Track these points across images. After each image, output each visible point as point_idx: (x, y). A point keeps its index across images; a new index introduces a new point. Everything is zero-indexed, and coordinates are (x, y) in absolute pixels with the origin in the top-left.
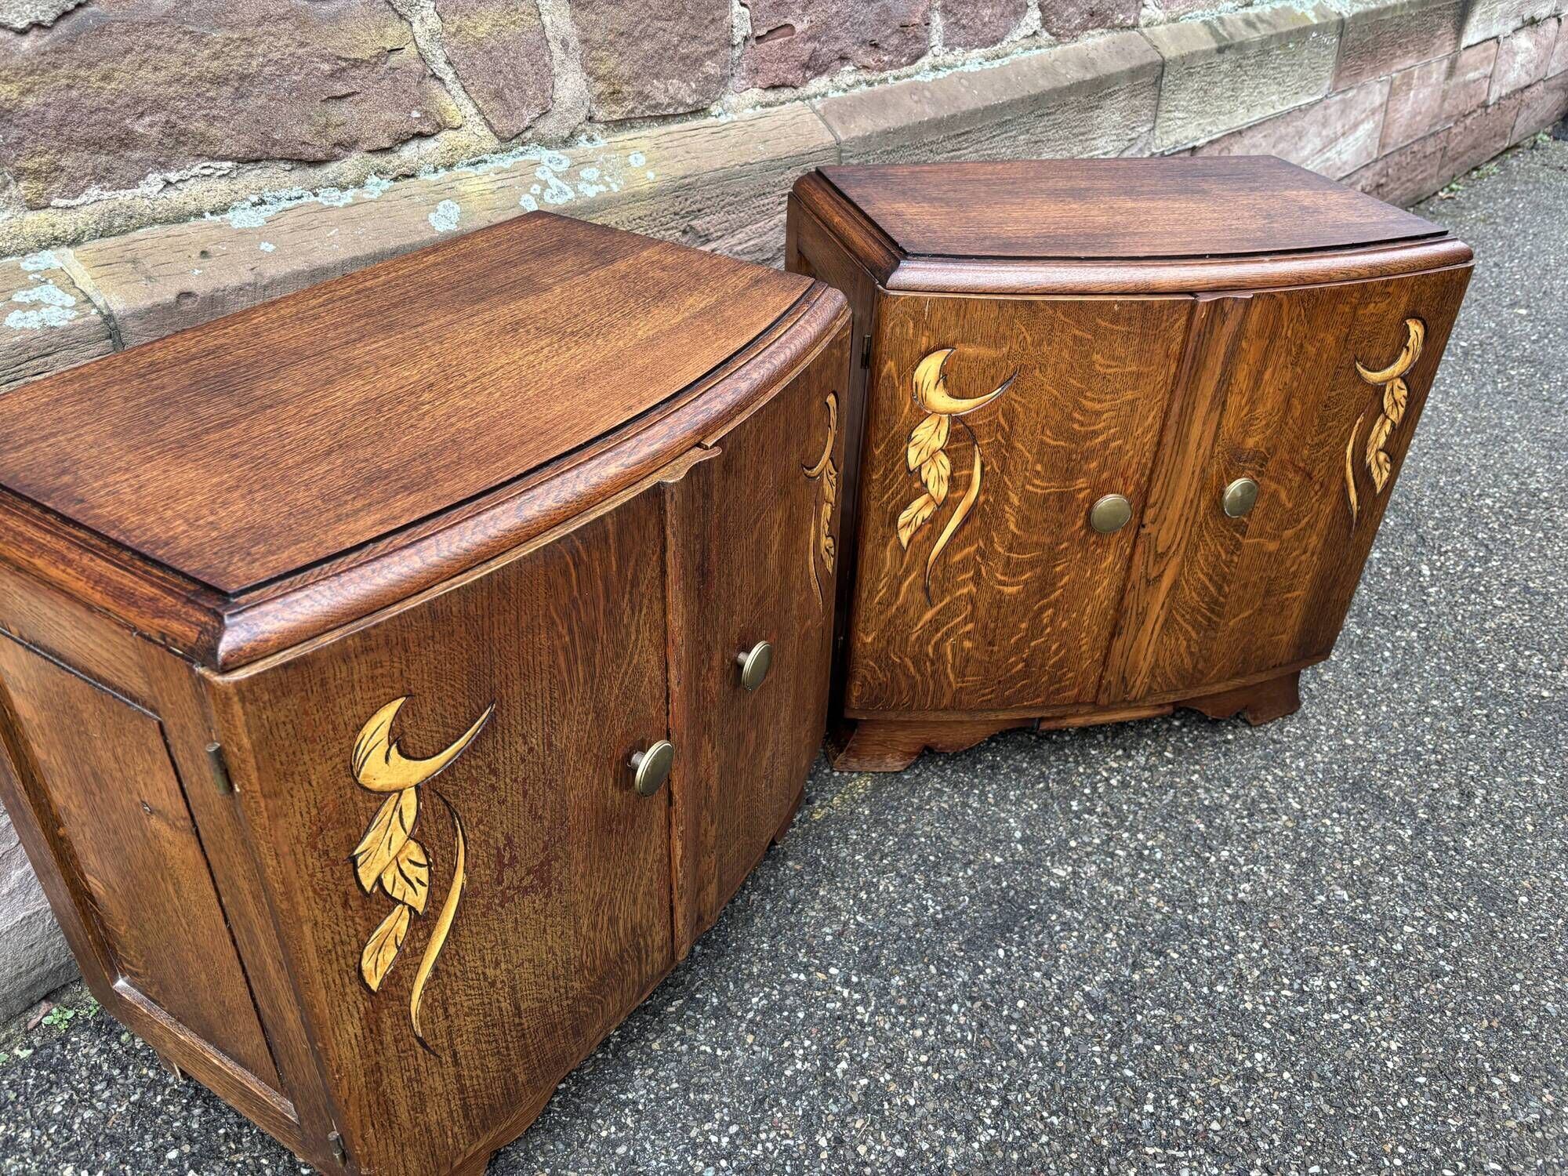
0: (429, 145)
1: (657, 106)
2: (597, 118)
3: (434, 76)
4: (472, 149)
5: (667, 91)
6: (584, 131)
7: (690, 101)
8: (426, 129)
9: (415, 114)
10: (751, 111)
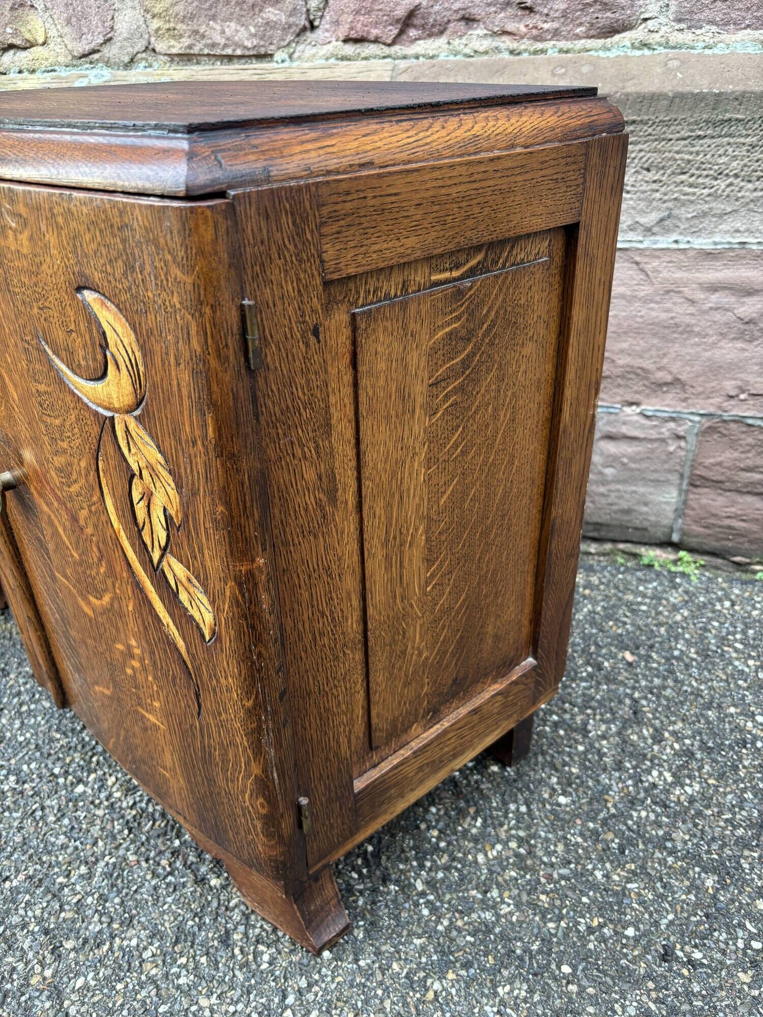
0: (22, 54)
1: (214, 45)
2: (157, 50)
3: (32, 6)
4: (50, 61)
5: (223, 32)
6: (142, 59)
7: (249, 45)
8: (17, 42)
9: (9, 30)
10: (324, 62)
